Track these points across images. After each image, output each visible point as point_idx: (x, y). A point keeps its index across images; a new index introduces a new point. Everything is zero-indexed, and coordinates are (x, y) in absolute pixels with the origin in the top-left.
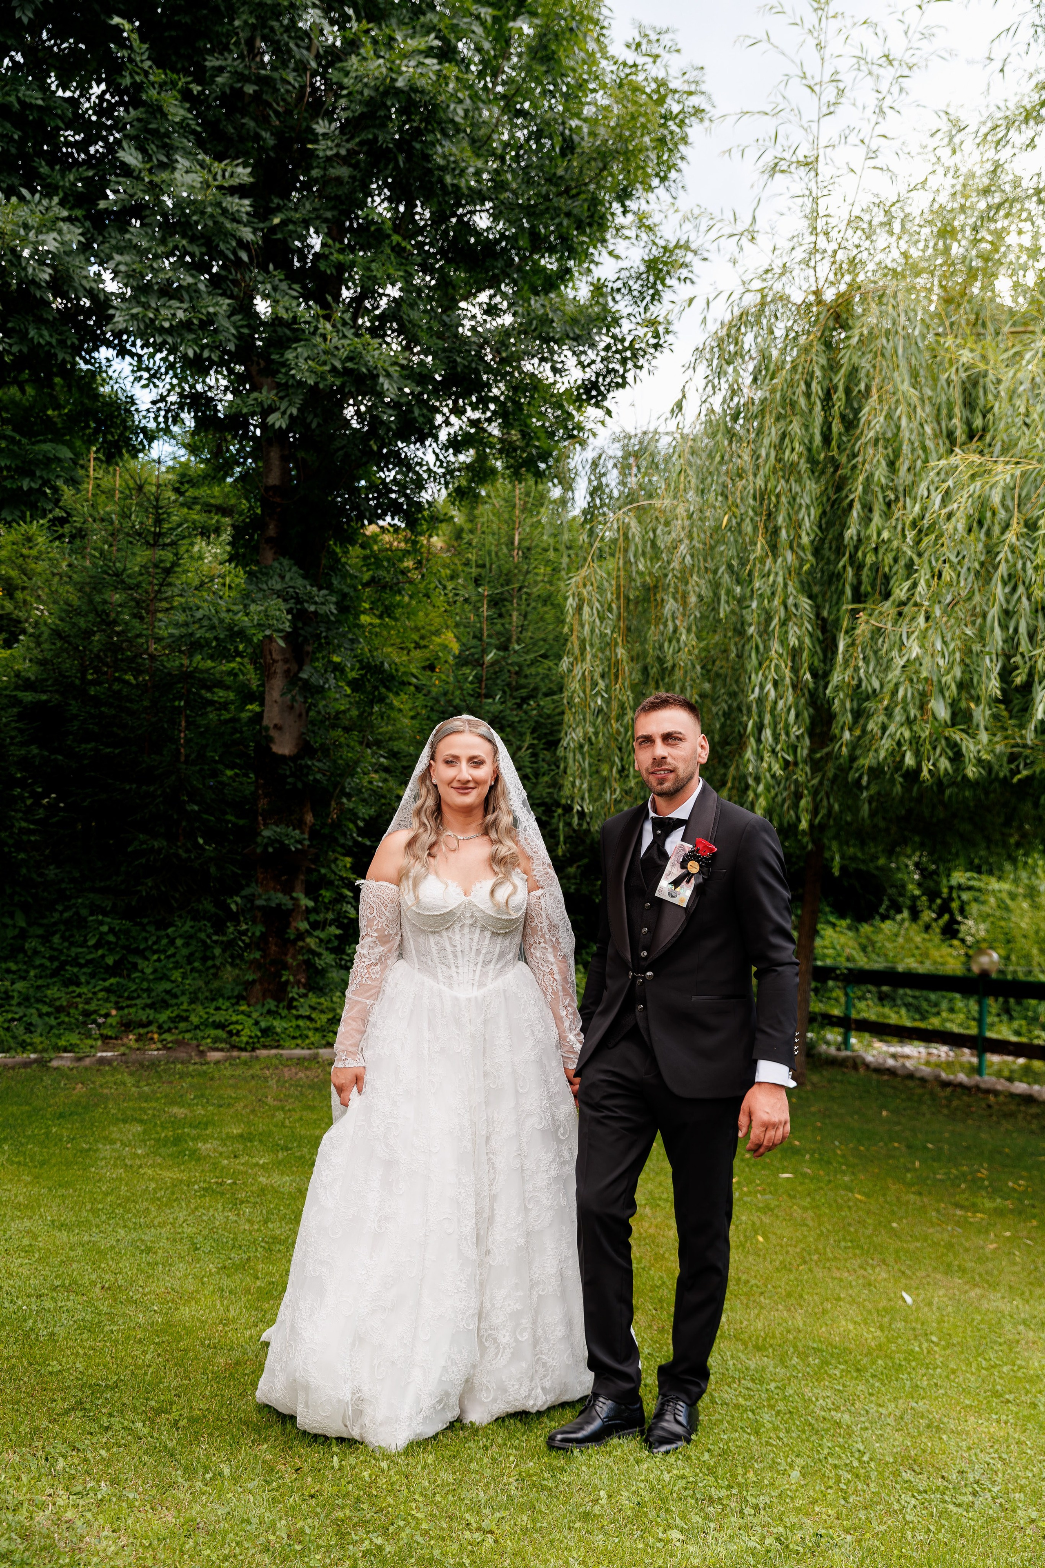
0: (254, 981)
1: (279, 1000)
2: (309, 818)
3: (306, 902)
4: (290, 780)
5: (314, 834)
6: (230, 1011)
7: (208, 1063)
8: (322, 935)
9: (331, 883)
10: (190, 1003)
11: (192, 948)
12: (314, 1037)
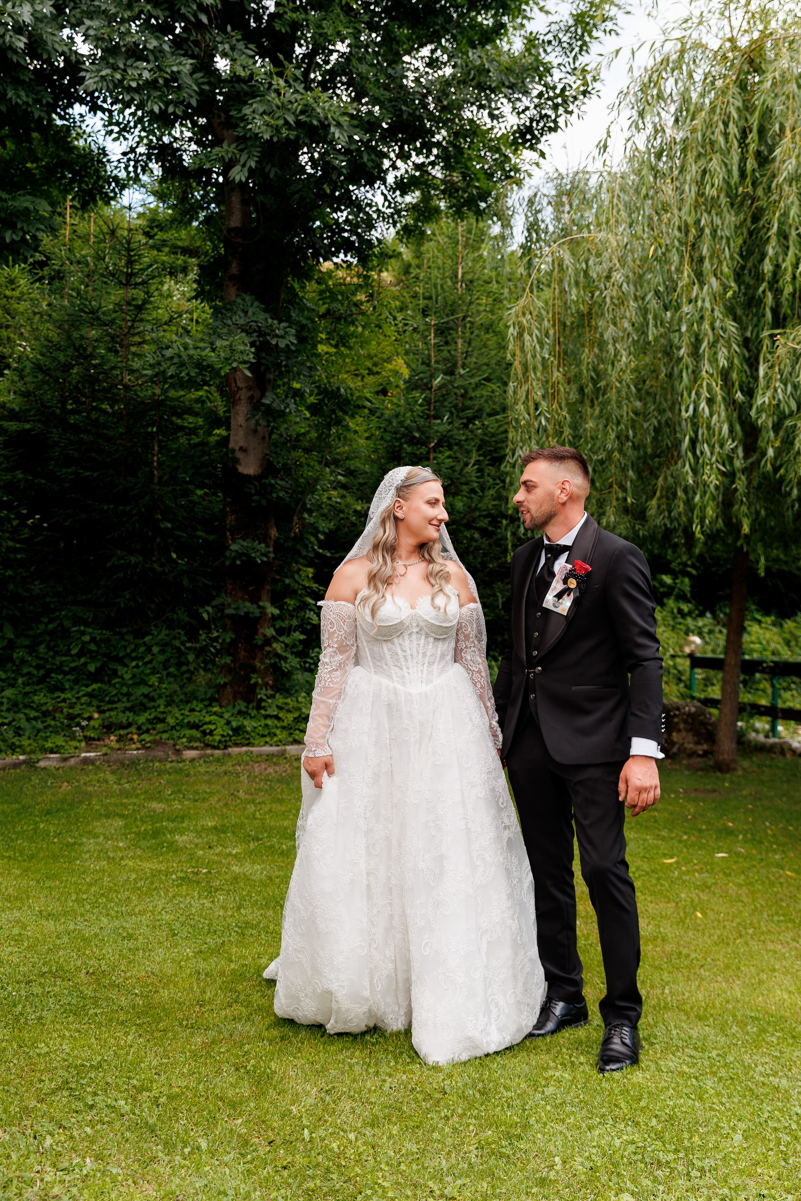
0: (225, 684)
1: (248, 701)
2: (274, 533)
3: (272, 610)
4: (254, 498)
5: (278, 547)
6: (204, 712)
7: (184, 761)
8: (287, 641)
9: (295, 592)
10: (166, 706)
11: (168, 655)
12: (282, 735)
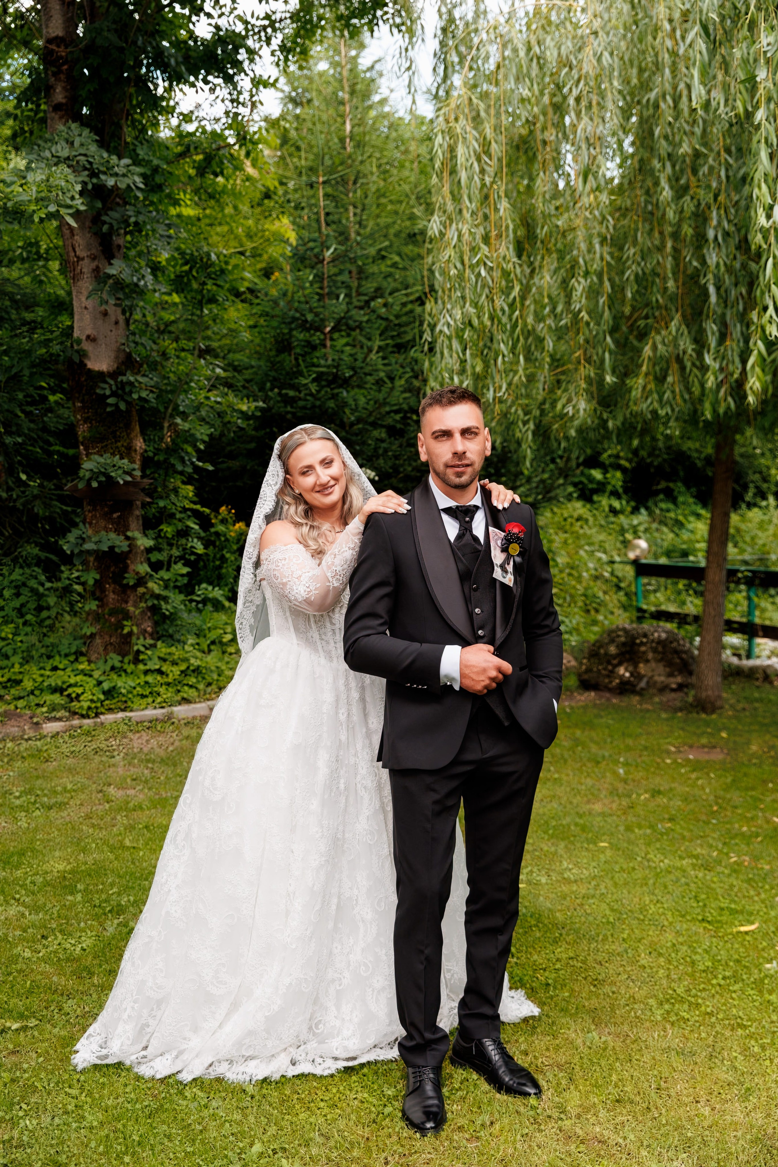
0: (92, 636)
1: (123, 654)
2: (139, 444)
3: (144, 542)
4: (111, 401)
5: (147, 462)
6: (69, 670)
7: (43, 737)
8: (166, 575)
9: (172, 516)
10: (21, 665)
11: (22, 599)
12: (167, 693)
